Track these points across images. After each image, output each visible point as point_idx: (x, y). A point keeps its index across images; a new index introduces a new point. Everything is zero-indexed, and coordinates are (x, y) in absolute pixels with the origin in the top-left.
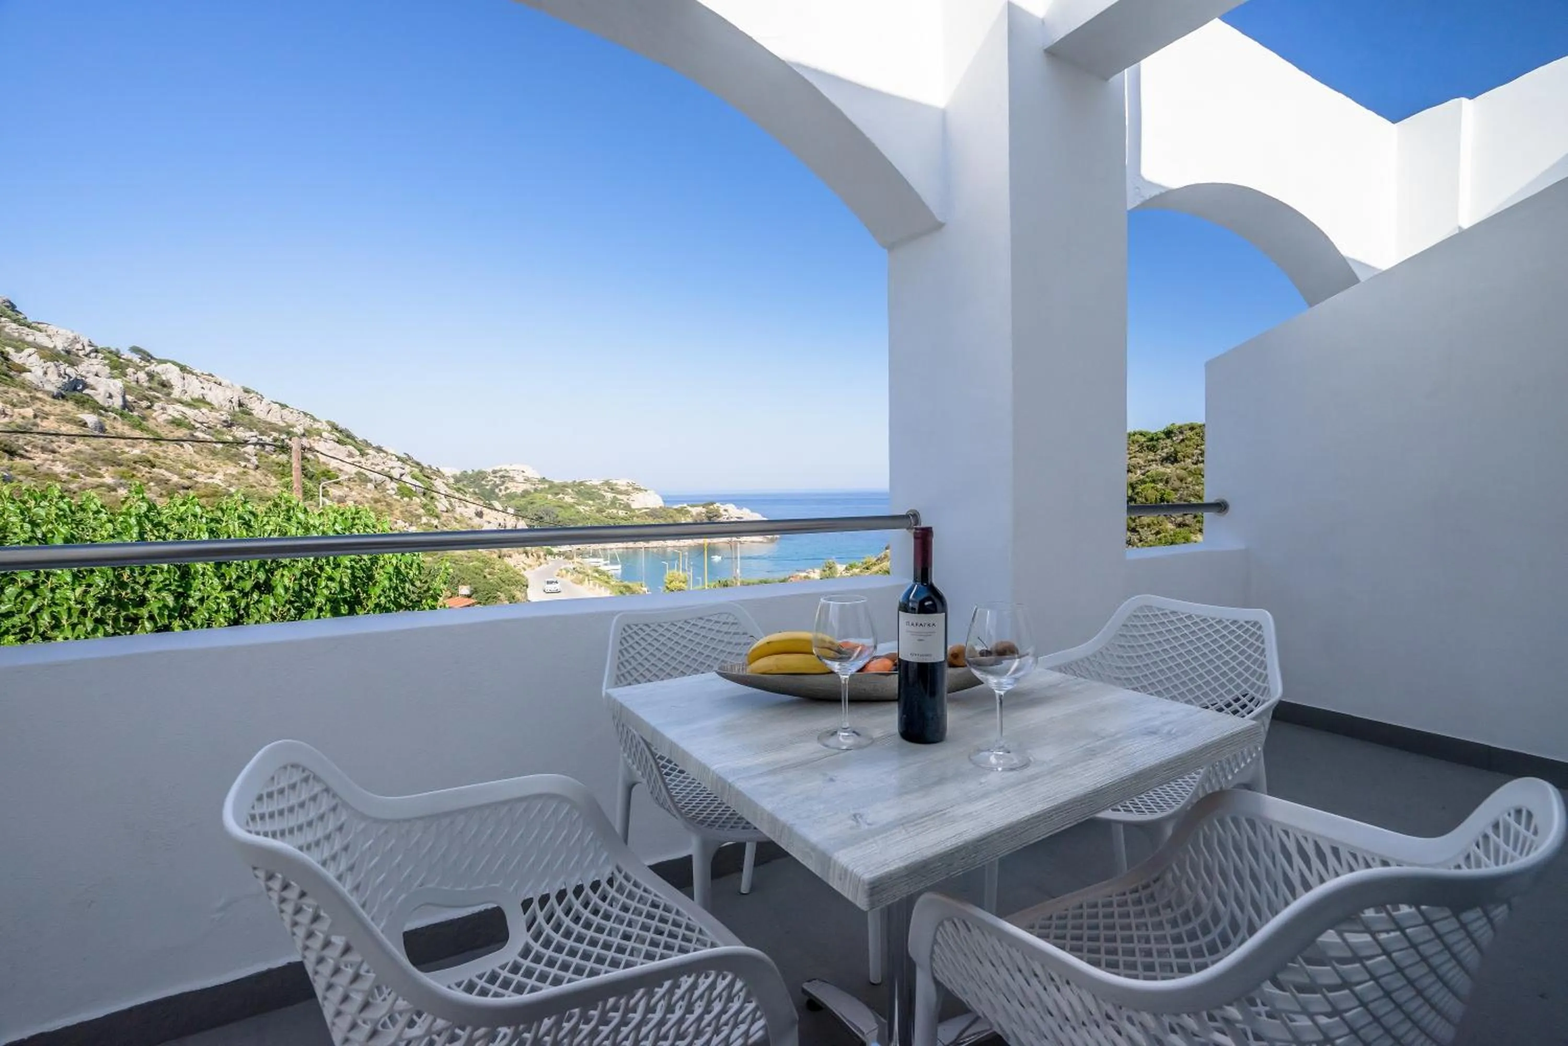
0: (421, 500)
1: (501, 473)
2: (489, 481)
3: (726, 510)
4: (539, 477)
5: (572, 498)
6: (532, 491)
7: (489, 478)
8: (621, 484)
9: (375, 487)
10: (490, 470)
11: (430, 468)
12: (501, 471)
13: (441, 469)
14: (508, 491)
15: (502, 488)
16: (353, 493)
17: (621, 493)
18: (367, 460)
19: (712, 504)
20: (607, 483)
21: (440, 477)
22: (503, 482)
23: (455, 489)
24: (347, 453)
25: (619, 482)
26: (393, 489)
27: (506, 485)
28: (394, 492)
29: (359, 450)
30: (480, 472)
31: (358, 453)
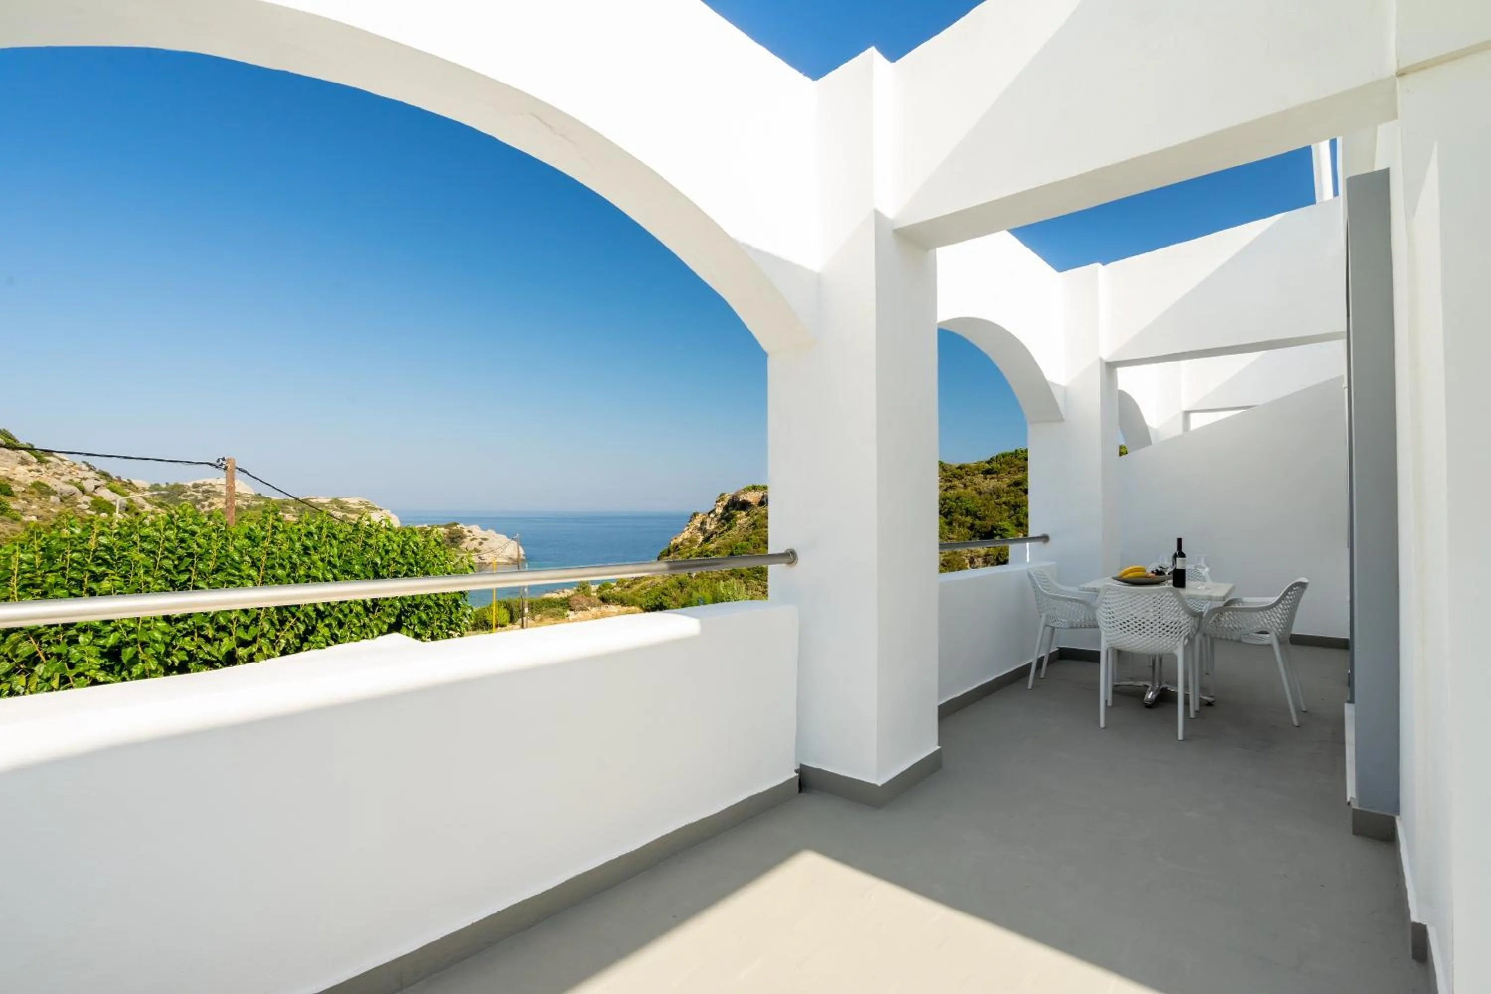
0: (125, 516)
1: (205, 487)
2: (188, 496)
3: (469, 531)
4: (254, 493)
5: (294, 516)
6: (244, 508)
7: (189, 493)
8: (353, 502)
9: (61, 501)
10: (190, 484)
11: (119, 479)
12: (204, 485)
13: (134, 481)
14: (213, 508)
15: (206, 503)
16: (34, 507)
17: (352, 512)
18: (48, 468)
19: (455, 524)
20: (336, 501)
21: (133, 490)
22: (207, 498)
23: (156, 504)
24: (19, 459)
25: (350, 500)
26: (86, 503)
27: (210, 501)
28: (87, 507)
29: (36, 457)
30: (177, 486)
31: (35, 460)
